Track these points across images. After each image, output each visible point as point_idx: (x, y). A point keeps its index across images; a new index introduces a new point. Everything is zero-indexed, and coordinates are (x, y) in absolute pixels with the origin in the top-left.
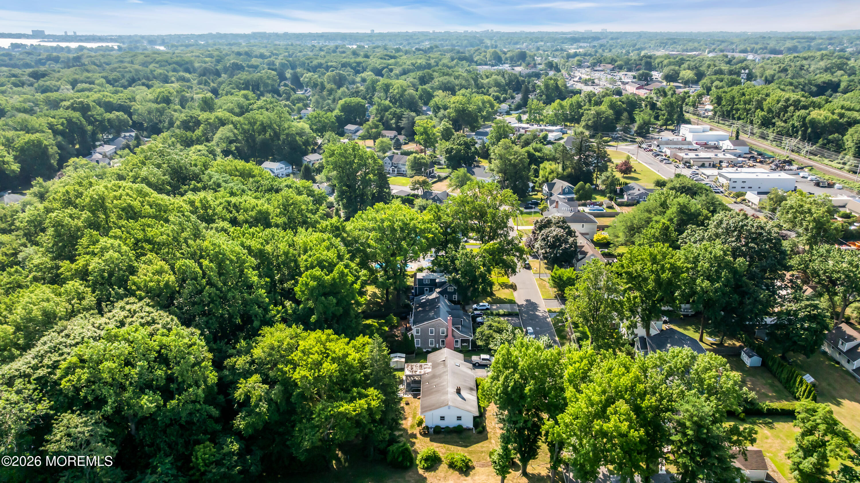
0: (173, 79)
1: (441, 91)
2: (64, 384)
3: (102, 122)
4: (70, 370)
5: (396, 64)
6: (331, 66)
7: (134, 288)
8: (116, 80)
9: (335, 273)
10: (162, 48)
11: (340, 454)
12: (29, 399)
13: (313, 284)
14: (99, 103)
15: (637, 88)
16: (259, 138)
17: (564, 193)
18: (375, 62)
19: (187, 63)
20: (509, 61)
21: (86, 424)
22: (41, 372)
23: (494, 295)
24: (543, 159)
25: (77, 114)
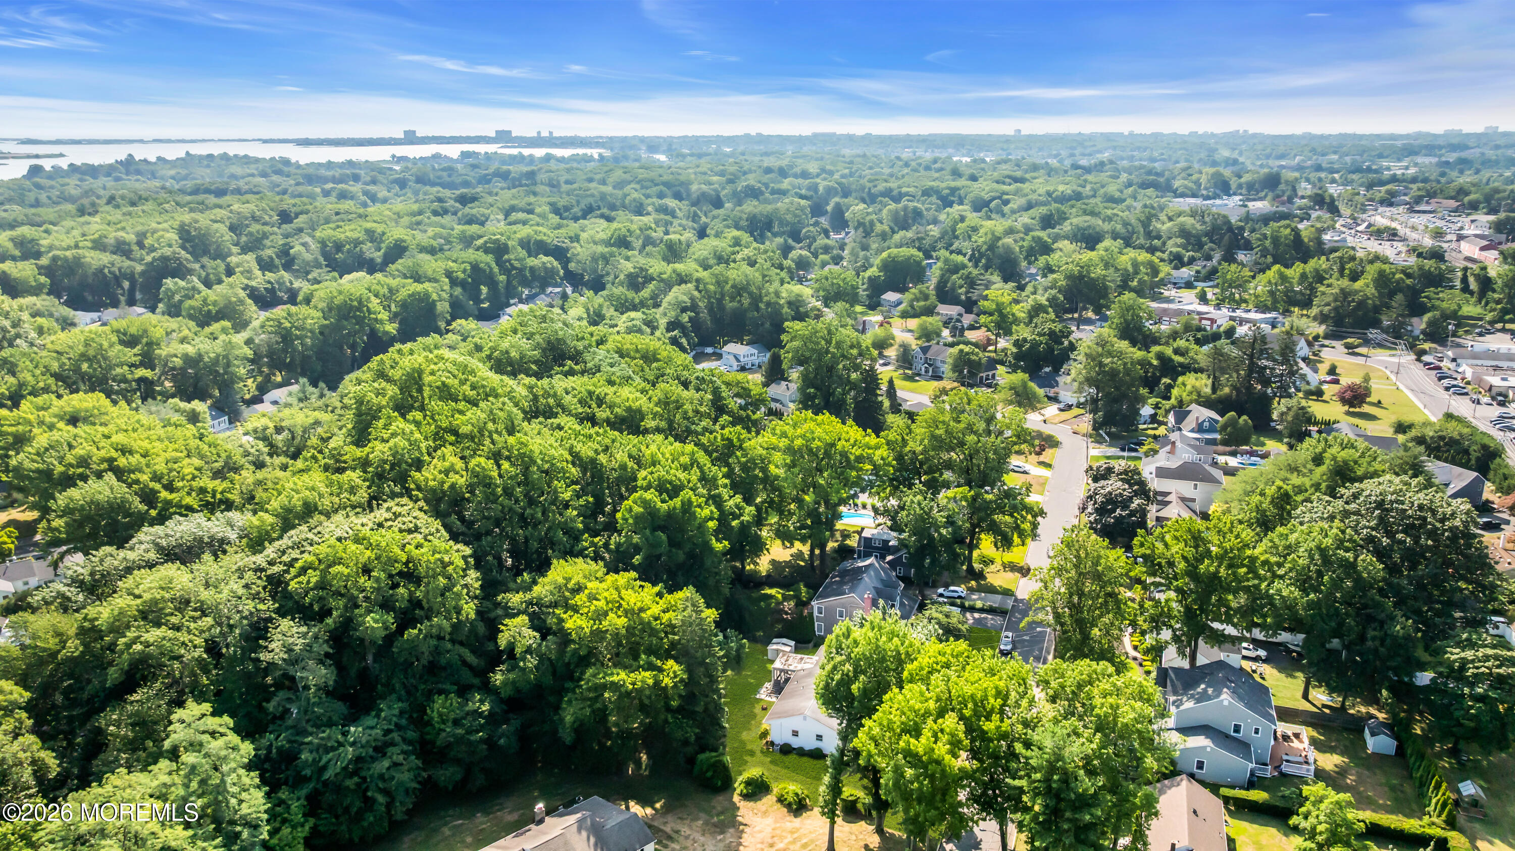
0: (650, 209)
1: (1066, 242)
2: (293, 585)
3: (521, 270)
4: (303, 571)
5: (1016, 193)
6: (907, 194)
7: (412, 486)
8: (567, 209)
9: (677, 502)
10: (662, 158)
11: (644, 757)
12: (255, 597)
13: (638, 509)
14: (525, 244)
15: (1483, 249)
16: (730, 305)
17: (1200, 429)
18: (984, 188)
19: (682, 184)
20: (1244, 191)
21: (304, 635)
22: (276, 569)
23: (985, 578)
24: (1186, 369)
25: (489, 259)
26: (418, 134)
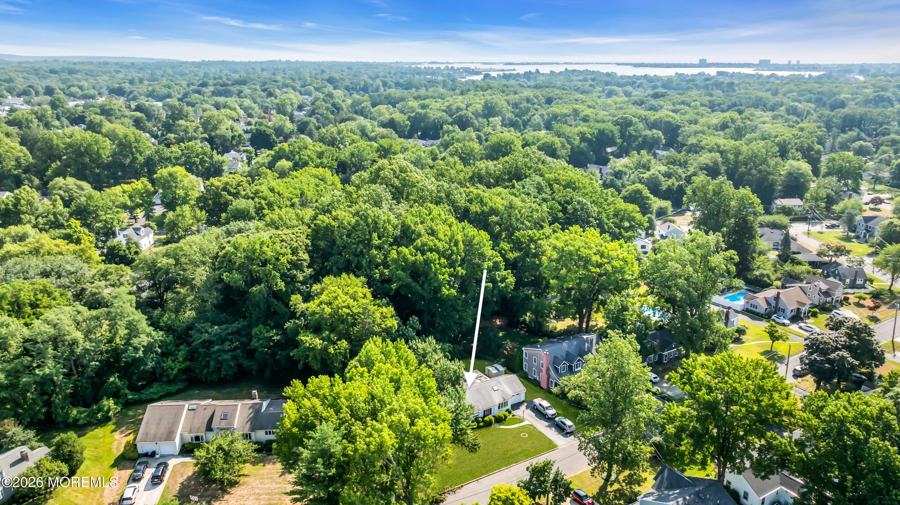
3: (637, 137)
9: (421, 257)
10: (861, 77)
26: (708, 62)
